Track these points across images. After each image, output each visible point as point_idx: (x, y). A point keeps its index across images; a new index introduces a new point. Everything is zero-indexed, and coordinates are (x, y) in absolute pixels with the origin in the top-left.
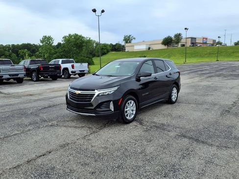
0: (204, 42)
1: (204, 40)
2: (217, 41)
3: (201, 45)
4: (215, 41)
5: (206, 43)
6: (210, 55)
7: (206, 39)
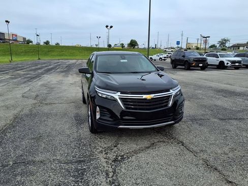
0: (14, 39)
1: (14, 36)
2: (27, 39)
3: (13, 41)
4: (25, 38)
5: (16, 40)
6: (26, 53)
7: (16, 35)
